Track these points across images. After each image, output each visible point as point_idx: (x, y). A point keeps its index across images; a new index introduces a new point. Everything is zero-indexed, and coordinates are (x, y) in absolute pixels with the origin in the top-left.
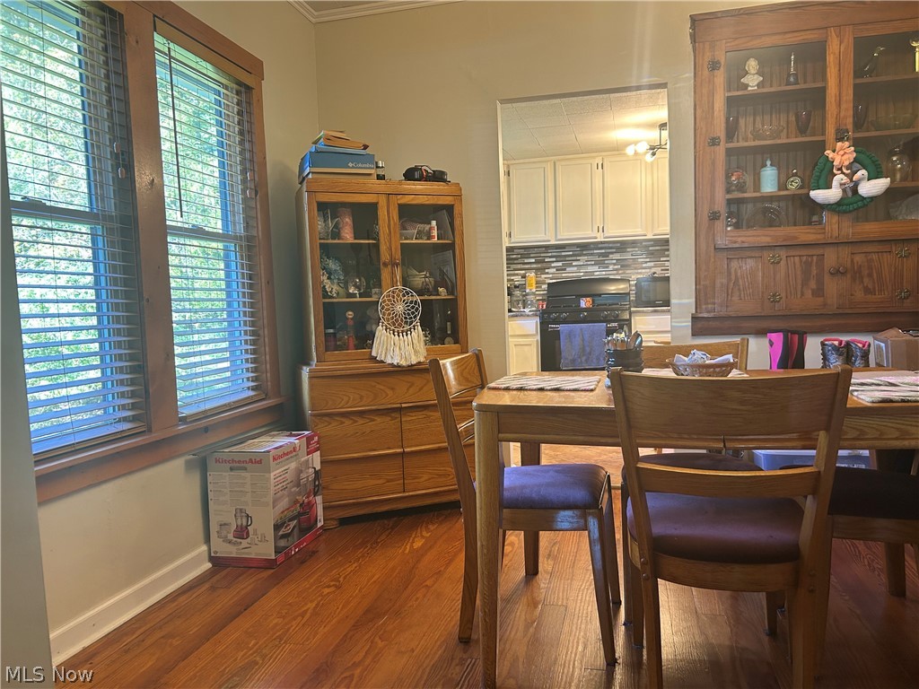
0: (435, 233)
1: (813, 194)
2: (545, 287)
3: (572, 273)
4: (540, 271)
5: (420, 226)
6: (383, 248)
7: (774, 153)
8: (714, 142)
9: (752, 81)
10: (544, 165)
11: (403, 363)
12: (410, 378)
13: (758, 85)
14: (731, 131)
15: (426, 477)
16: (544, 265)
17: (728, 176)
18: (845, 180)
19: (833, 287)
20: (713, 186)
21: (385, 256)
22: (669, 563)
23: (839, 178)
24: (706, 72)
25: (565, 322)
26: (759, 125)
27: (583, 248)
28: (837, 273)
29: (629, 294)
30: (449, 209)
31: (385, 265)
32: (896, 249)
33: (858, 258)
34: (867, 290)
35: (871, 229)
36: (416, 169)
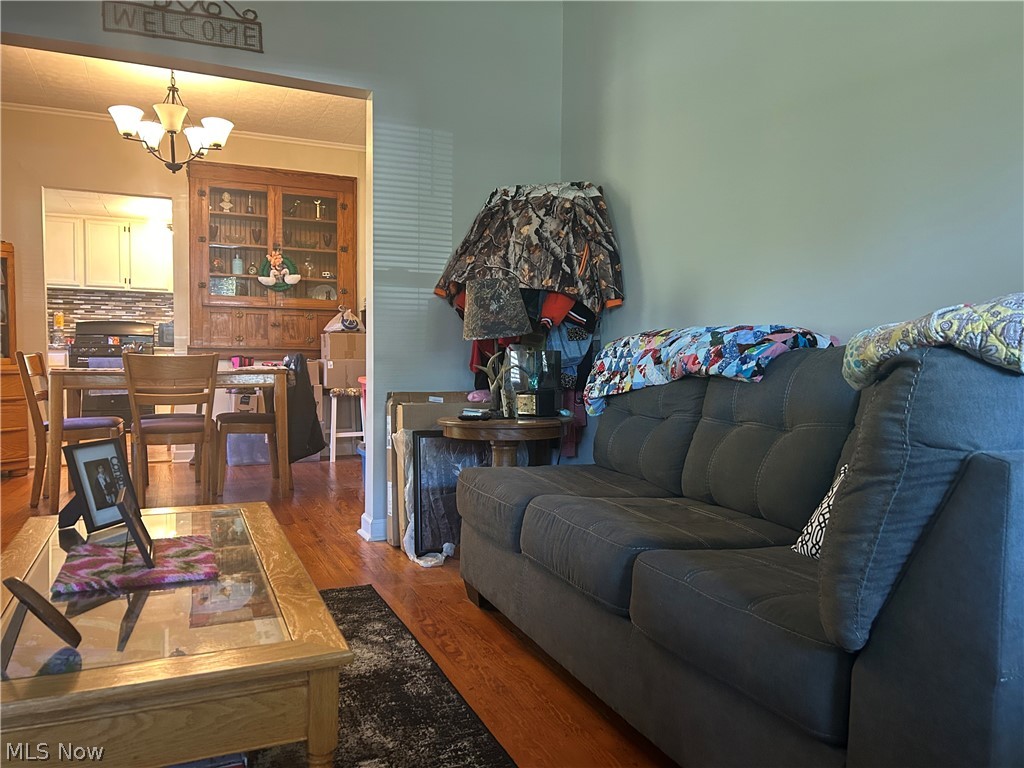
1: (260, 278)
2: (73, 325)
3: (100, 315)
4: (70, 310)
7: (244, 253)
8: (202, 240)
9: (227, 206)
10: (73, 221)
13: (230, 209)
14: (213, 235)
16: (72, 306)
17: (211, 262)
18: (277, 273)
19: (274, 334)
20: (201, 266)
23: (274, 272)
24: (196, 197)
25: (94, 355)
26: (233, 232)
27: (111, 295)
28: (274, 325)
29: (153, 336)
32: (306, 314)
33: (286, 318)
34: (291, 337)
35: (293, 302)
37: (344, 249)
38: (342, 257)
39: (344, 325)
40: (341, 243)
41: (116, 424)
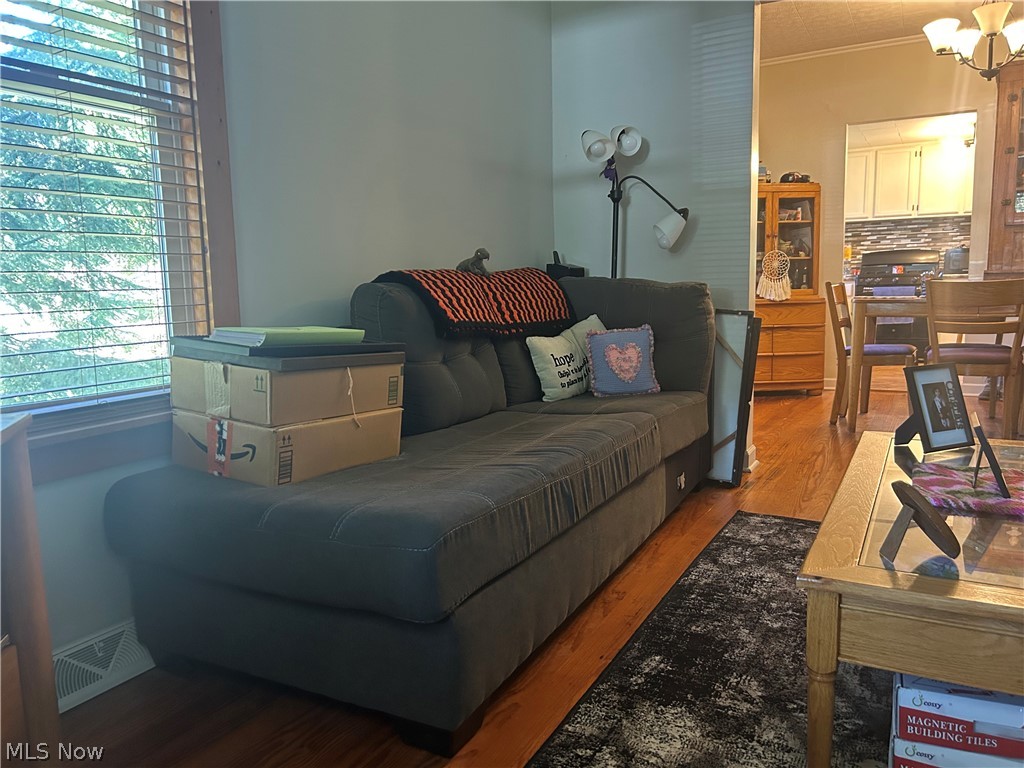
0: (800, 216)
2: (860, 257)
3: (885, 245)
4: (858, 242)
5: (790, 211)
6: (767, 226)
8: (1010, 151)
10: (866, 154)
11: (778, 299)
12: (780, 309)
15: (788, 372)
16: (860, 238)
17: (1019, 175)
20: (1007, 182)
21: (768, 231)
24: (1006, 103)
25: (878, 285)
27: (898, 224)
29: (938, 263)
30: (812, 200)
31: (768, 236)
36: (790, 175)
41: (911, 352)
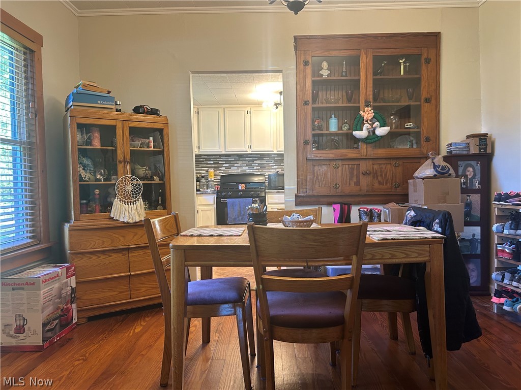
0: (152, 144)
1: (355, 133)
2: (219, 177)
3: (234, 170)
4: (216, 168)
5: (143, 140)
6: (119, 152)
7: (336, 111)
8: (306, 103)
9: (325, 73)
10: (218, 110)
11: (131, 221)
12: (135, 230)
13: (328, 75)
14: (315, 98)
15: (144, 289)
16: (219, 165)
17: (313, 122)
18: (369, 127)
19: (364, 181)
20: (305, 127)
21: (120, 156)
22: (279, 330)
23: (366, 126)
24: (302, 66)
25: (230, 197)
26: (328, 96)
27: (240, 157)
28: (366, 174)
29: (264, 182)
30: (161, 131)
31: (120, 162)
32: (393, 162)
33: (376, 167)
34: (380, 183)
35: (382, 152)
36: (140, 107)
37: (428, 100)
38: (426, 107)
39: (436, 171)
40: (424, 95)
